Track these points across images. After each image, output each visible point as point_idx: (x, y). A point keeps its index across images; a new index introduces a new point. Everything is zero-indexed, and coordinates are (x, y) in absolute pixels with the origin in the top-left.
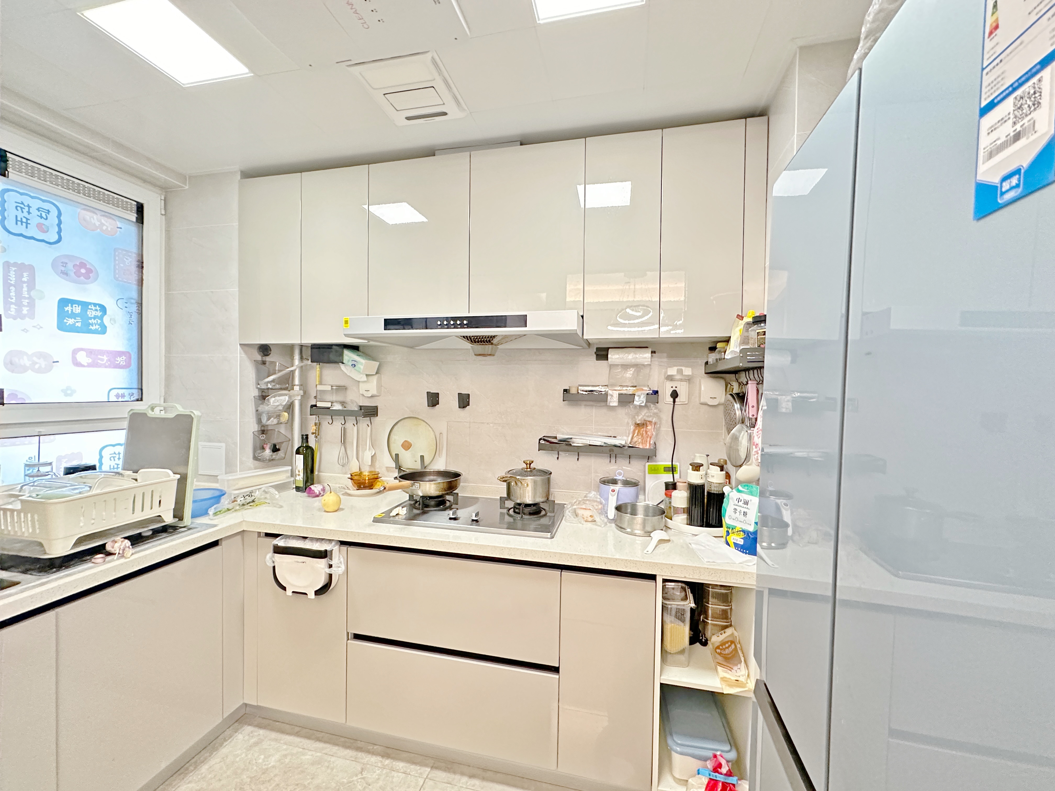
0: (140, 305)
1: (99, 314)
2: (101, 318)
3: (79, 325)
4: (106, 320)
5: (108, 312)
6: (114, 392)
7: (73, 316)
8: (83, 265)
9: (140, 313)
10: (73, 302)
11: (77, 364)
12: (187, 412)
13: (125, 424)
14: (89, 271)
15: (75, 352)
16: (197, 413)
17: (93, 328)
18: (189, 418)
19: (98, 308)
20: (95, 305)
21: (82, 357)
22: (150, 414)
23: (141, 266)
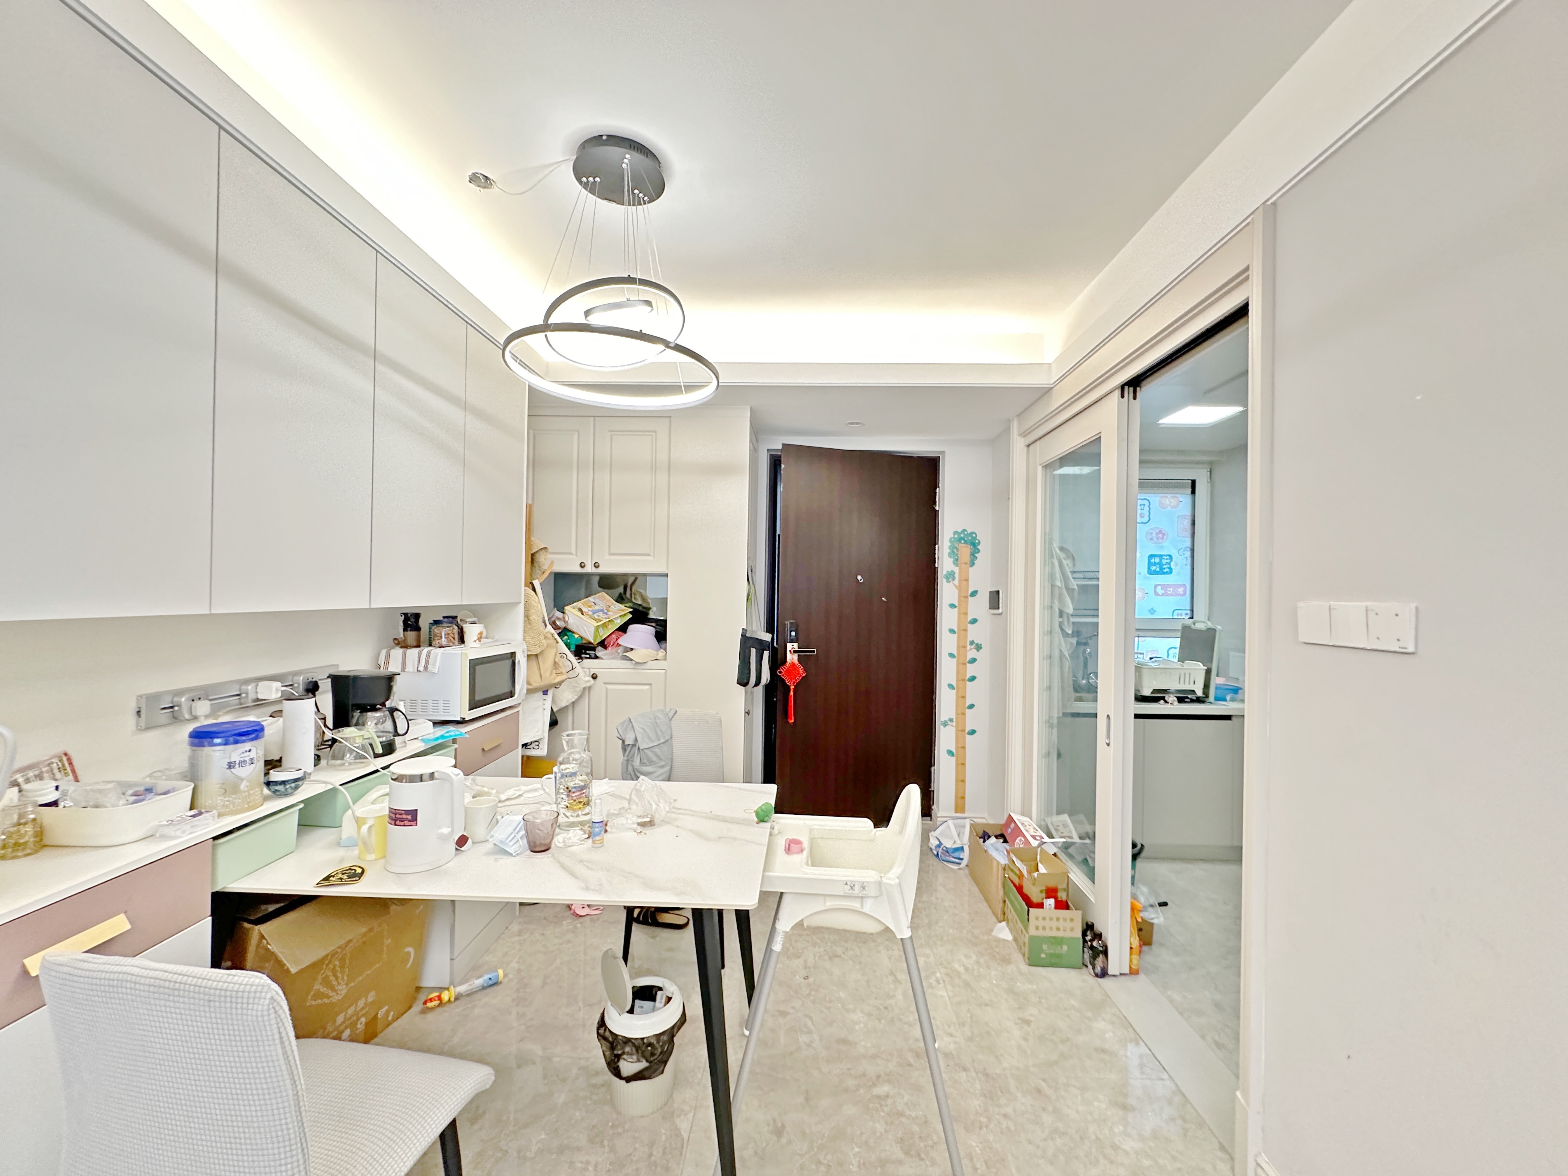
0: (1193, 550)
1: (1168, 561)
2: (1169, 563)
3: (1158, 570)
4: (1172, 564)
5: (1174, 559)
6: (1176, 612)
7: (1155, 564)
8: (1160, 532)
9: (1193, 557)
10: (1155, 556)
11: (1156, 594)
12: (1213, 627)
13: (1179, 634)
14: (1164, 535)
15: (1156, 586)
16: (1219, 627)
17: (1165, 571)
18: (1214, 630)
19: (1168, 557)
20: (1166, 555)
21: (1159, 590)
22: (1193, 627)
23: (1193, 523)
